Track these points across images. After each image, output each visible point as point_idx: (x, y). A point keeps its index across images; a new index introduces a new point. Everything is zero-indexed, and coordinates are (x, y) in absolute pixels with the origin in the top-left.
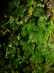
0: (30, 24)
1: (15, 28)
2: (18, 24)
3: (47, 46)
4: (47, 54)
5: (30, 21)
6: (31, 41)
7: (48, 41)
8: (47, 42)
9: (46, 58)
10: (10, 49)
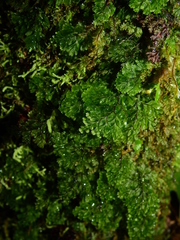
0: (91, 83)
1: (44, 94)
2: (56, 85)
3: (137, 171)
4: (134, 197)
5: (95, 74)
6: (88, 131)
7: (141, 156)
8: (137, 161)
9: (129, 211)
10: (15, 167)
